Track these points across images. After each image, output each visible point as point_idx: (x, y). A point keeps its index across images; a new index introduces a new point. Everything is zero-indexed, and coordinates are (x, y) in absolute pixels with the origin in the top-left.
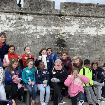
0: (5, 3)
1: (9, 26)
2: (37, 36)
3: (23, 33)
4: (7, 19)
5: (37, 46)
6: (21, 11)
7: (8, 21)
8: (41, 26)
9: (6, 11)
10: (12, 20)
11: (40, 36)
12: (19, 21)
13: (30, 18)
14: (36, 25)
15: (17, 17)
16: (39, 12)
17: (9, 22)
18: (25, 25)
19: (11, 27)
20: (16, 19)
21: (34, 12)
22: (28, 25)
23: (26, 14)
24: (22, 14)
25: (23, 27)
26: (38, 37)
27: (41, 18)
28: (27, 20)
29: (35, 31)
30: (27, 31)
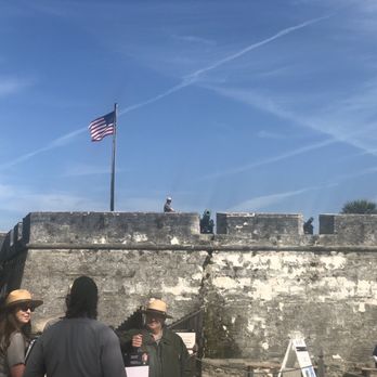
0: (278, 229)
1: (288, 283)
2: (357, 307)
3: (322, 298)
4: (284, 265)
5: (361, 332)
6: (315, 245)
7: (286, 269)
8: (369, 279)
9: (282, 246)
10: (296, 266)
11: (367, 306)
12: (314, 269)
13: (338, 260)
14: (355, 278)
15: (307, 259)
16: (361, 246)
17: (290, 272)
18: (326, 279)
19: (294, 284)
20: (304, 265)
21: (347, 246)
22: (334, 278)
23: (328, 252)
24: (319, 251)
25: (322, 284)
26: (362, 309)
27: (368, 260)
28: (332, 265)
29: (352, 293)
30: (332, 294)
